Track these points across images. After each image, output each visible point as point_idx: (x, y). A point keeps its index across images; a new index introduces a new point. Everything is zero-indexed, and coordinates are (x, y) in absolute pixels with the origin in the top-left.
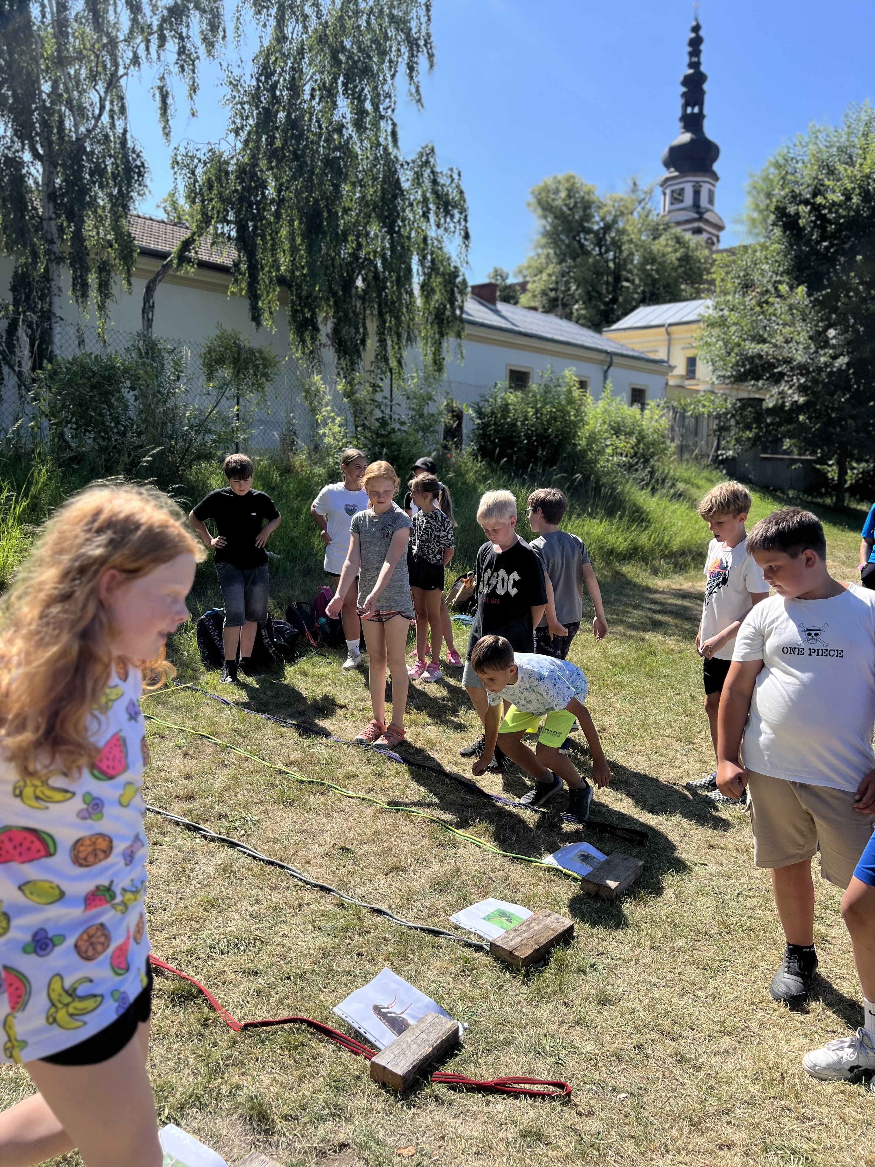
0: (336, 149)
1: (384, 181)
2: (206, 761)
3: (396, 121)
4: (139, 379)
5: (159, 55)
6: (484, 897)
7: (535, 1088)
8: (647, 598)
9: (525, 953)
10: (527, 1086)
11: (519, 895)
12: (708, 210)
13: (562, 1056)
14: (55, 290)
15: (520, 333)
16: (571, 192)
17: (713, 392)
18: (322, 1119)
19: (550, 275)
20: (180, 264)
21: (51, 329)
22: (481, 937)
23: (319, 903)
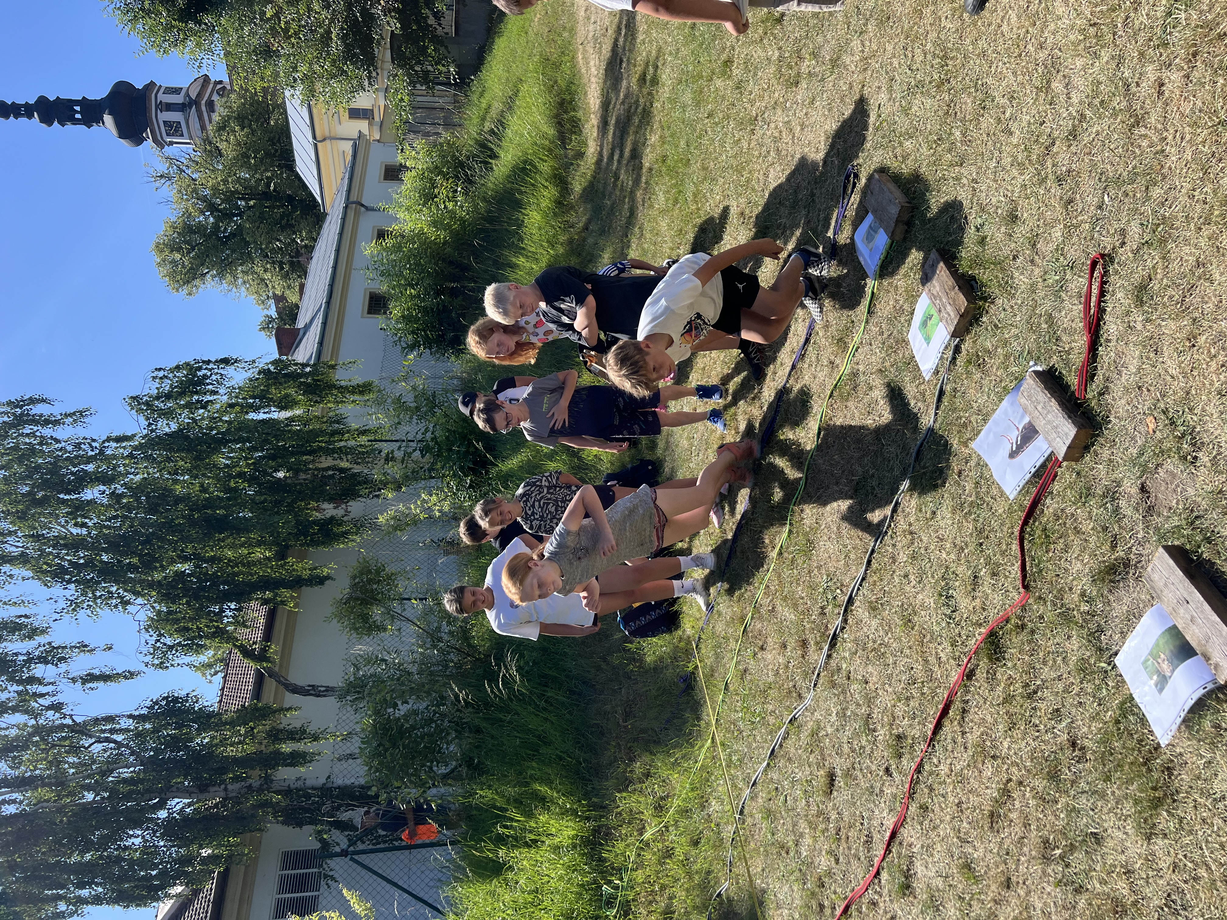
0: (138, 499)
1: (171, 450)
2: (769, 628)
3: (105, 438)
4: (385, 700)
5: (50, 684)
6: (907, 343)
7: (1095, 291)
8: (607, 164)
9: (962, 301)
10: (1093, 299)
11: (906, 307)
12: (187, 95)
13: (1066, 263)
14: (299, 784)
15: (328, 303)
16: (174, 247)
17: (386, 90)
18: (1117, 510)
19: (266, 271)
20: (268, 660)
21: (339, 787)
22: (946, 347)
23: (909, 513)
